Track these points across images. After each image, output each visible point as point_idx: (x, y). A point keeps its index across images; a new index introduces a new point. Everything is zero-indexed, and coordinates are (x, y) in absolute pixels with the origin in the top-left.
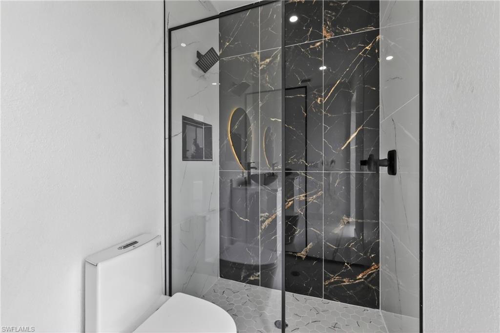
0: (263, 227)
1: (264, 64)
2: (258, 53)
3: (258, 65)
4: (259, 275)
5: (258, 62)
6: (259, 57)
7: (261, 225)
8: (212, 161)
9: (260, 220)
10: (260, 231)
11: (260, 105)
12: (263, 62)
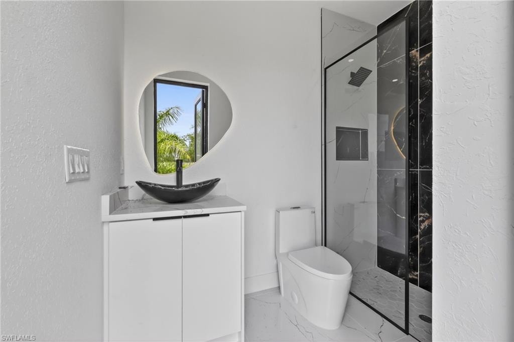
0: (422, 228)
1: (424, 60)
2: (417, 51)
3: (416, 63)
4: (417, 275)
5: (417, 59)
6: (418, 55)
7: (420, 225)
8: (368, 160)
9: (419, 219)
10: (419, 230)
11: (419, 103)
12: (423, 58)
